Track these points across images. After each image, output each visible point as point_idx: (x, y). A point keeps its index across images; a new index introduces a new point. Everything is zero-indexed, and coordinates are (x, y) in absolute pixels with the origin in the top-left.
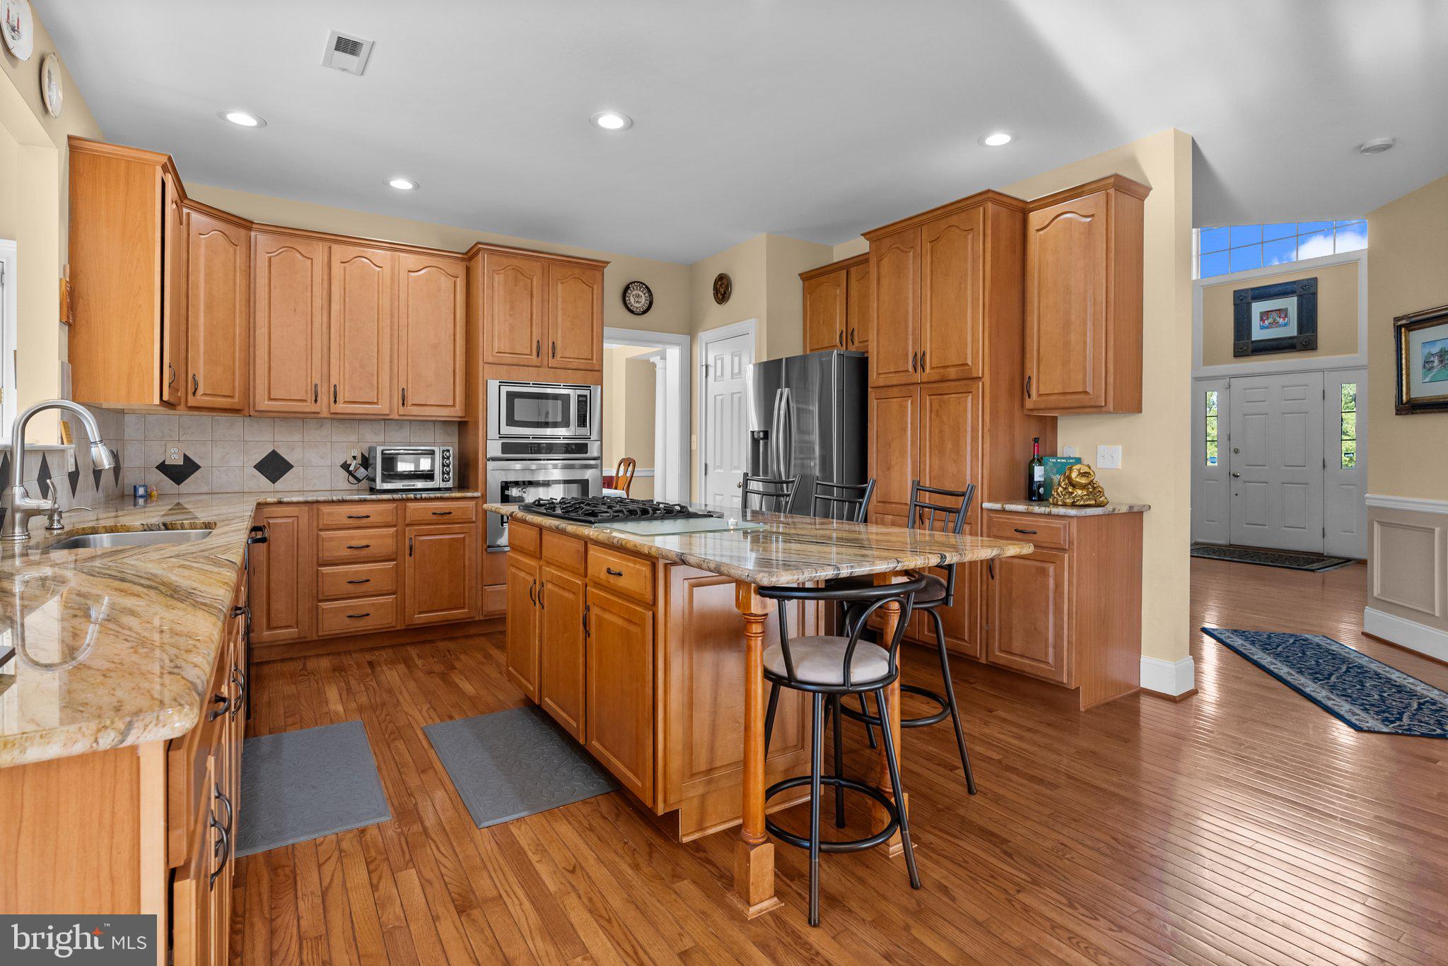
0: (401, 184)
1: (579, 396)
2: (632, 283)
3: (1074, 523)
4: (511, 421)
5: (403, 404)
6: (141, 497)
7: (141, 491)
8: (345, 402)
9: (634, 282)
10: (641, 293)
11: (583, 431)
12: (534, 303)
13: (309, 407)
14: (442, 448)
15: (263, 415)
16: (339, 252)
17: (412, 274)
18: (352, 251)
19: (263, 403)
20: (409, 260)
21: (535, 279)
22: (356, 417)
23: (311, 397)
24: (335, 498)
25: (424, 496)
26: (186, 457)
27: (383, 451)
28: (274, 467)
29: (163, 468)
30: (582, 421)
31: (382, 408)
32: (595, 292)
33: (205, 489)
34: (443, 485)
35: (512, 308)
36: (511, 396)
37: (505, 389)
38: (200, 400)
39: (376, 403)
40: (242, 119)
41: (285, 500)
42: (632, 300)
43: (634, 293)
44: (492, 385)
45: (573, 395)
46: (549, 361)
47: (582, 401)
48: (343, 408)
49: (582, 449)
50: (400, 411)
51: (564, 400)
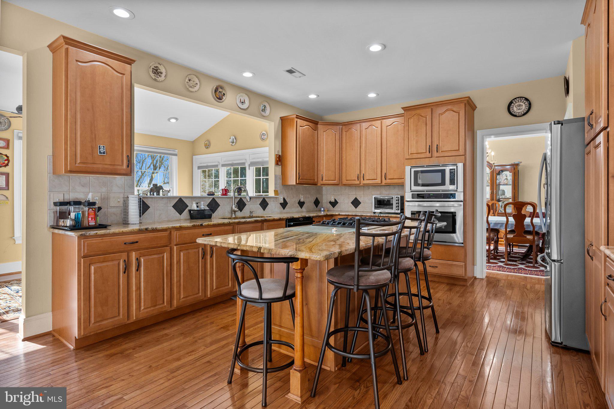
0: (372, 95)
1: (450, 169)
2: (514, 99)
4: (416, 184)
5: (385, 179)
6: (322, 211)
7: (322, 209)
8: (367, 180)
9: (516, 99)
10: (521, 103)
11: (452, 187)
12: (428, 128)
13: (357, 182)
14: (396, 196)
15: (346, 185)
16: (364, 126)
17: (389, 127)
18: (368, 124)
19: (345, 182)
20: (388, 122)
21: (428, 117)
22: (370, 185)
23: (357, 179)
24: (354, 214)
25: (381, 215)
26: (335, 199)
27: (375, 197)
28: (356, 203)
29: (330, 202)
30: (452, 182)
31: (379, 181)
32: (461, 114)
33: (339, 210)
34: (397, 212)
35: (417, 133)
36: (416, 173)
37: (413, 170)
38: (325, 182)
39: (376, 179)
40: (313, 96)
41: (340, 214)
42: (515, 109)
43: (516, 104)
44: (408, 168)
45: (448, 169)
46: (435, 154)
47: (453, 173)
48: (366, 182)
49: (453, 196)
50: (384, 182)
51: (443, 172)
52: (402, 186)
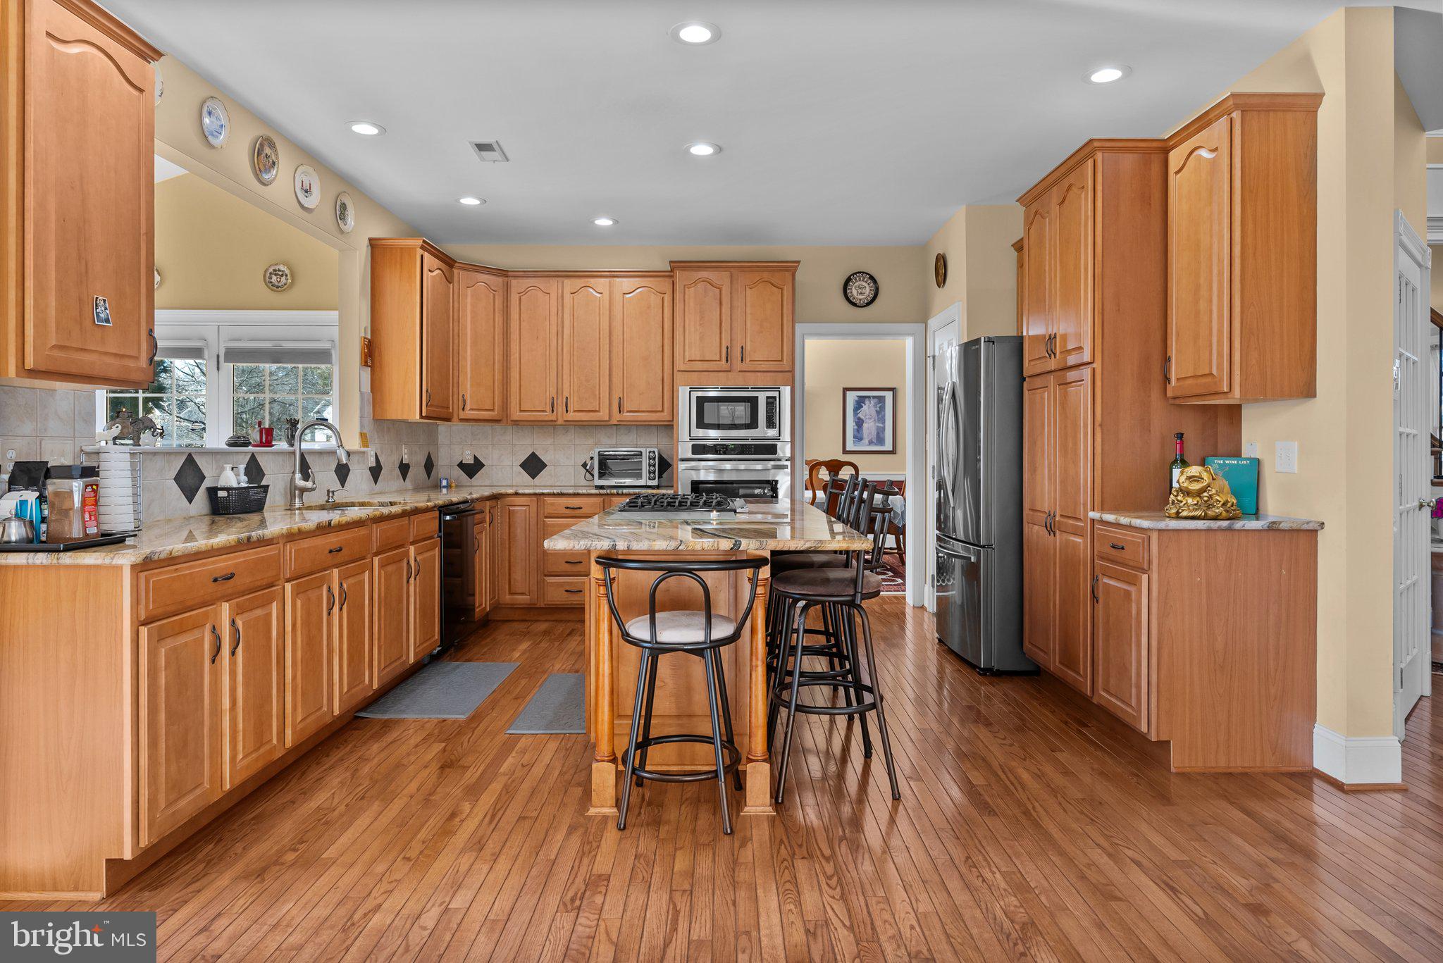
0: (604, 222)
1: (768, 398)
2: (853, 275)
3: (1154, 537)
4: (701, 424)
5: (620, 412)
6: (444, 487)
7: (444, 483)
8: (575, 411)
9: (856, 273)
10: (864, 284)
11: (772, 433)
12: (723, 311)
13: (548, 416)
14: (648, 450)
15: (516, 423)
16: (569, 284)
17: (627, 296)
18: (579, 282)
19: (516, 415)
20: (626, 284)
21: (724, 289)
22: (581, 423)
23: (548, 408)
24: (555, 491)
25: (624, 491)
26: (475, 457)
27: (599, 452)
28: (533, 465)
29: (462, 465)
30: (771, 423)
31: (603, 415)
32: (785, 292)
33: (487, 483)
34: (650, 483)
35: (702, 318)
36: (701, 401)
37: (694, 394)
38: (468, 413)
39: (598, 411)
40: (470, 201)
41: (520, 491)
42: (855, 292)
43: (857, 284)
44: (683, 392)
45: (762, 397)
46: (738, 365)
47: (771, 402)
48: (572, 416)
49: (772, 449)
50: (617, 417)
51: (753, 402)
52: (668, 427)
